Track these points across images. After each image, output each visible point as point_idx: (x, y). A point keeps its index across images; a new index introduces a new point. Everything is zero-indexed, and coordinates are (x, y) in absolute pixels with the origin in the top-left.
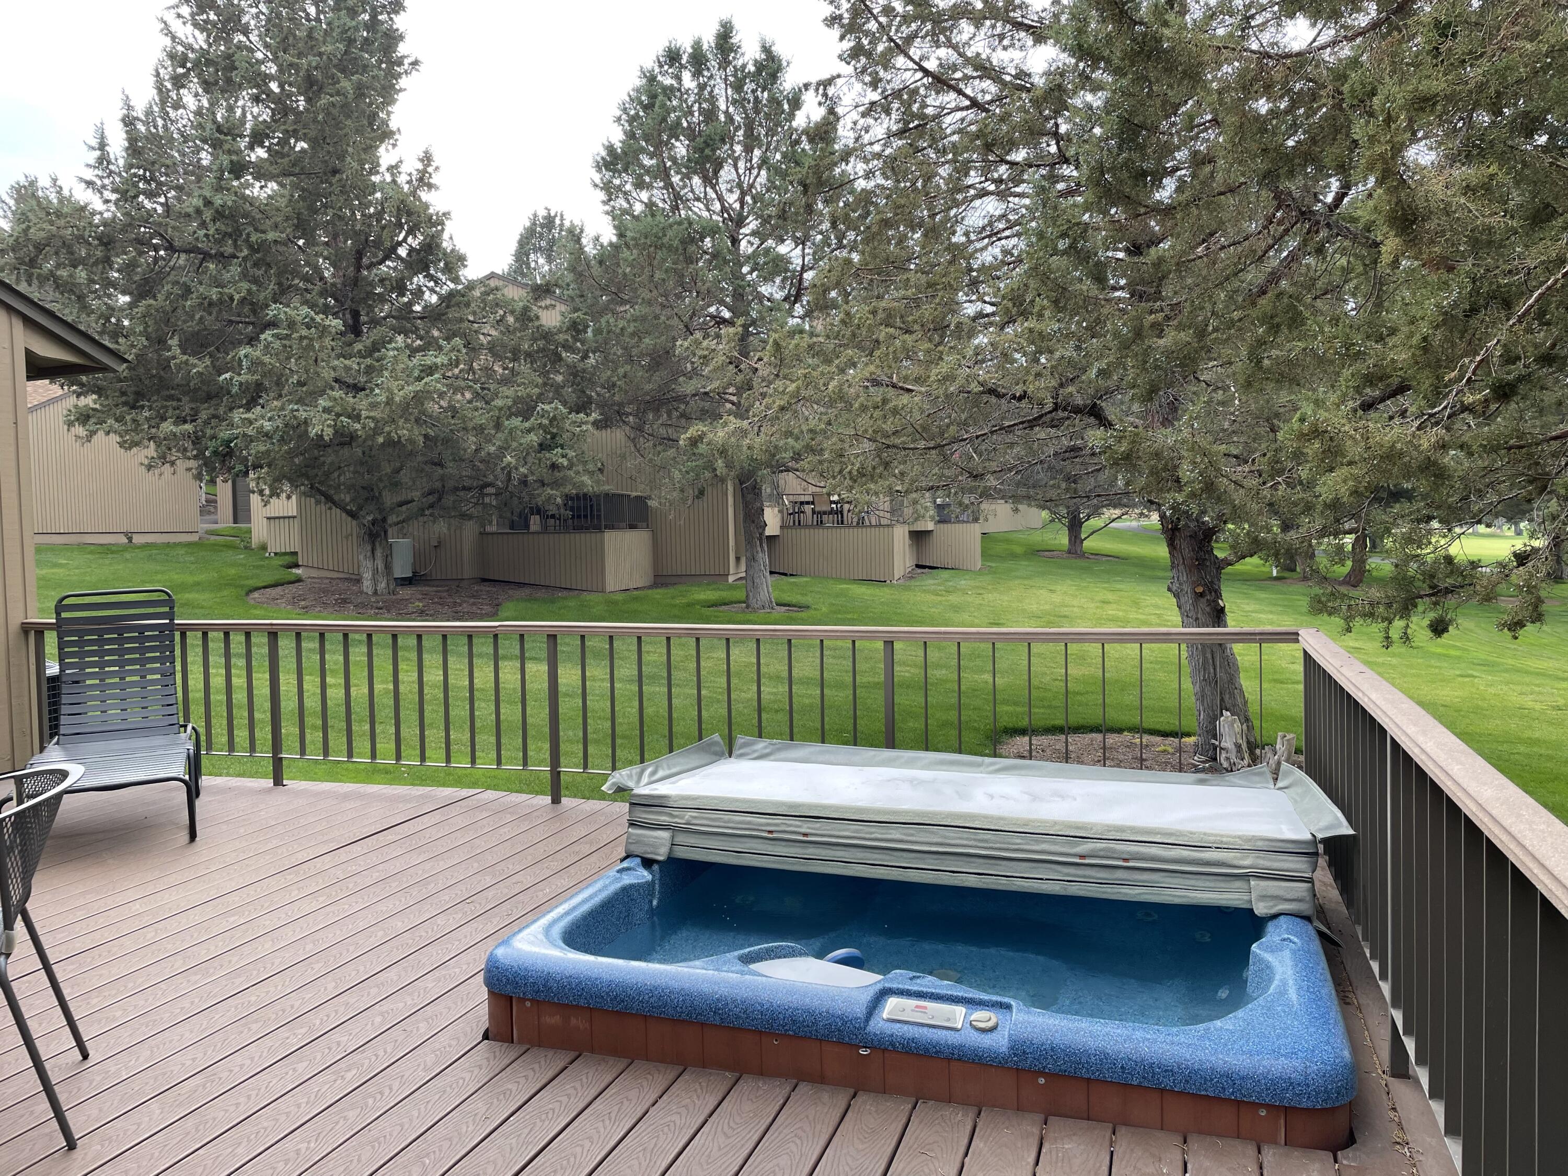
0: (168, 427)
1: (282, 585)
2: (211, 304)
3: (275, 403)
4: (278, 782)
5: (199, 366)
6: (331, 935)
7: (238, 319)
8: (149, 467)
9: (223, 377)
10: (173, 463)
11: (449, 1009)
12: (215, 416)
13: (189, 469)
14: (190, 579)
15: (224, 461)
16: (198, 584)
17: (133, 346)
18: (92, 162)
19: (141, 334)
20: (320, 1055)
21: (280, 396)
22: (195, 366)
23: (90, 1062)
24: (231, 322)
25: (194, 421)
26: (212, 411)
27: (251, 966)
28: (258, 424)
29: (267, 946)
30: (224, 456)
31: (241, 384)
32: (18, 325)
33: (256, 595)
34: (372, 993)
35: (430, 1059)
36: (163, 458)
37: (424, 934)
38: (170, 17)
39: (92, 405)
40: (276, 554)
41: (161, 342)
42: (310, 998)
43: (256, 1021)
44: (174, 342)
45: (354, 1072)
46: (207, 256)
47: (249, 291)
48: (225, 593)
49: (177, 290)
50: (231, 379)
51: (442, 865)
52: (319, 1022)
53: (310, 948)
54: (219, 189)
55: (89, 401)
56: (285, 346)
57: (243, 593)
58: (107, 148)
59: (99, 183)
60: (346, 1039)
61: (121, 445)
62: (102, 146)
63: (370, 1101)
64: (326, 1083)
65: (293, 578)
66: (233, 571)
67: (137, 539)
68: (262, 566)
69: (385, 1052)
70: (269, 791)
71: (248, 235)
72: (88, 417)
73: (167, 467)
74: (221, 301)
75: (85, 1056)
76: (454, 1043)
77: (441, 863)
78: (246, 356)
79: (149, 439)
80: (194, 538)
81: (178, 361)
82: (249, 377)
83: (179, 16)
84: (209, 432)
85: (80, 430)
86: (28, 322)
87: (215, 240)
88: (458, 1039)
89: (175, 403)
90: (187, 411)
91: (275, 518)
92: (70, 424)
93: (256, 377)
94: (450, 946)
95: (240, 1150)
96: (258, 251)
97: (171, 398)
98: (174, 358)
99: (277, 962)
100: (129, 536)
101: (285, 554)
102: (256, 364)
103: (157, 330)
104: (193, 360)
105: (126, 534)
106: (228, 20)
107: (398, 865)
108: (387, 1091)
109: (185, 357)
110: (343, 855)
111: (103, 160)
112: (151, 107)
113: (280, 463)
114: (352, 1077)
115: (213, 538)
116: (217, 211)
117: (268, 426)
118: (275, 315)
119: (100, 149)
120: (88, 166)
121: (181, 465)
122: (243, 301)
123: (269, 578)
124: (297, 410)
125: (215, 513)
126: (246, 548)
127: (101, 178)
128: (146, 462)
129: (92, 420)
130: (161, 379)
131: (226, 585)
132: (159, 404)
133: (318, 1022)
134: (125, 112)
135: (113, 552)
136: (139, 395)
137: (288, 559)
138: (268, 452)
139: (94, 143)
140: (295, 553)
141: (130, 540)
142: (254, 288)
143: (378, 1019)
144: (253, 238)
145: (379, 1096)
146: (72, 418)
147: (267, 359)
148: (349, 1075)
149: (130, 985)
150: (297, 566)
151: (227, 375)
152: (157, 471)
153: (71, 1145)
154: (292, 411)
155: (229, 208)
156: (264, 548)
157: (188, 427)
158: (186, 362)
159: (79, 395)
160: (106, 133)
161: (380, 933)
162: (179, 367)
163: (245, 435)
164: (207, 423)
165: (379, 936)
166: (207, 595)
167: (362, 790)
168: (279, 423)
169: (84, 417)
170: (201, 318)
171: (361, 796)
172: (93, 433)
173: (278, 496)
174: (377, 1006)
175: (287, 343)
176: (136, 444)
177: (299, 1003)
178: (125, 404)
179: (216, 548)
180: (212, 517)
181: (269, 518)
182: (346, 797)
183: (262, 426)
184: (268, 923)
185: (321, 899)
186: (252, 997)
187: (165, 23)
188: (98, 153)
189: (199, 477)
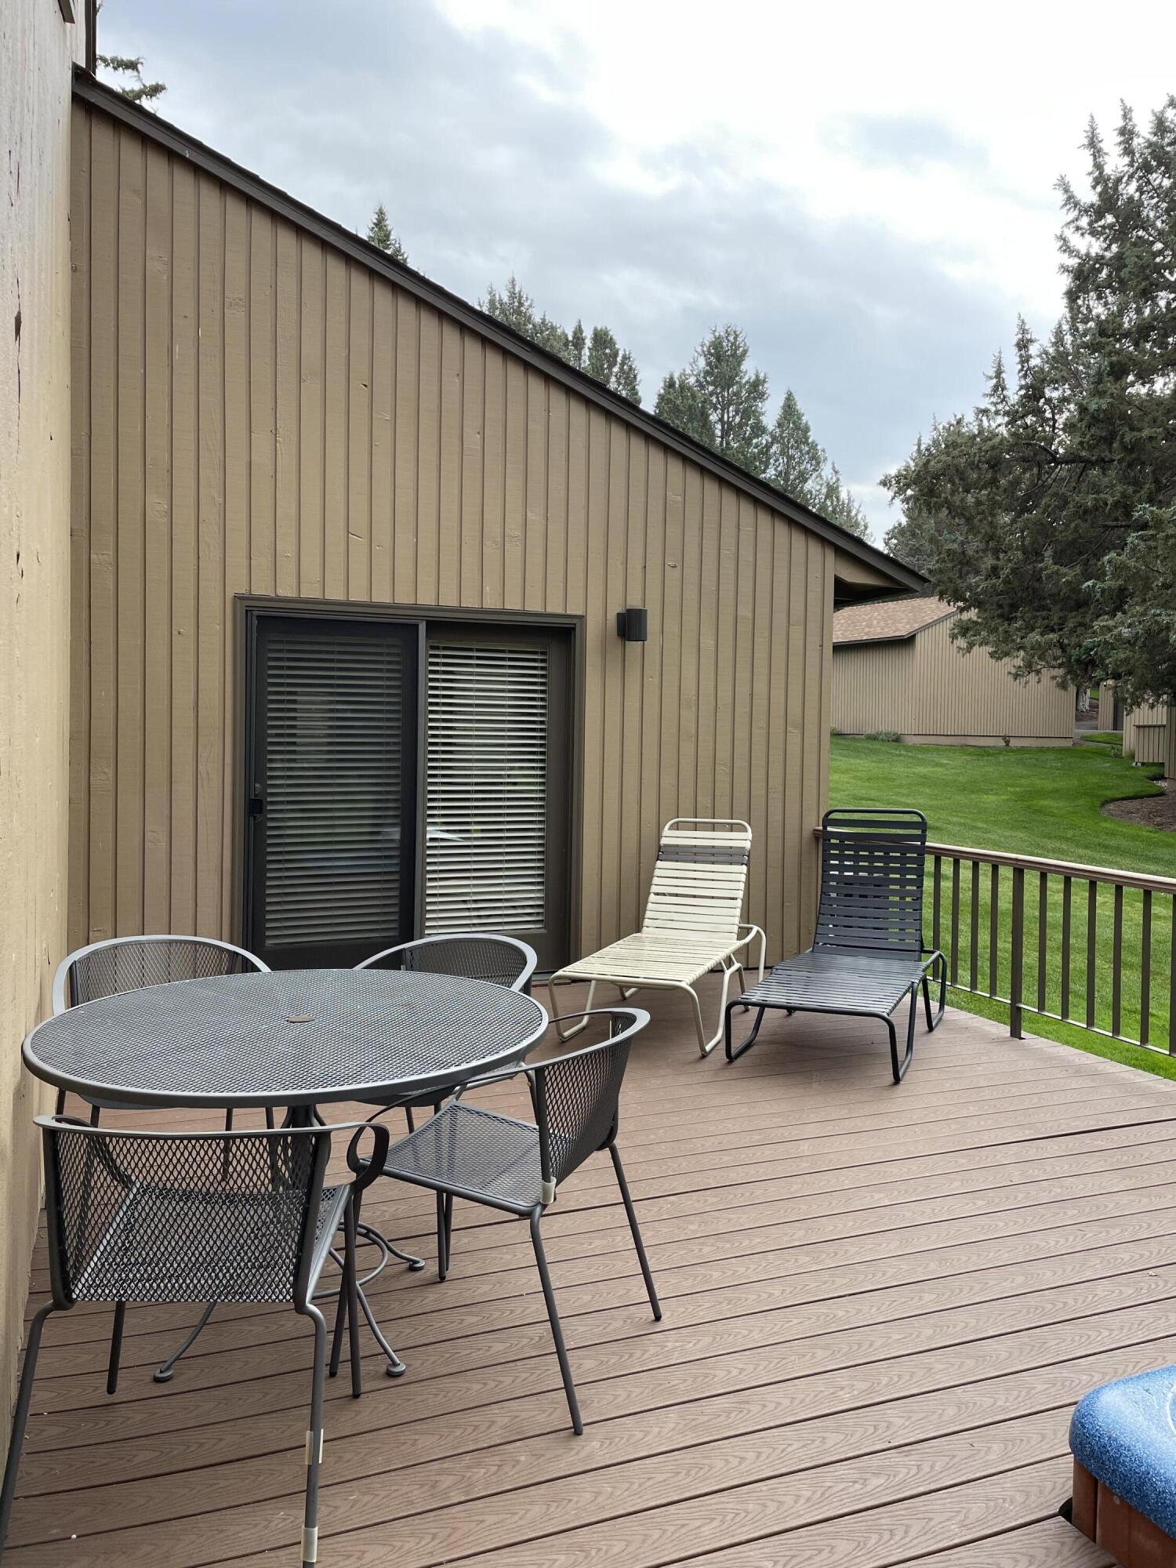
0: (1035, 637)
1: (1141, 797)
2: (1086, 512)
3: (1138, 608)
4: (1016, 1033)
5: (1069, 574)
6: (964, 1259)
7: (1114, 523)
8: (1016, 676)
9: (1086, 584)
10: (1038, 672)
11: (1043, 1437)
12: (1081, 624)
13: (1054, 678)
14: (1049, 785)
15: (1086, 670)
16: (1056, 791)
17: (1009, 560)
18: (989, 391)
19: (1017, 549)
20: (859, 1434)
21: (1144, 601)
22: (1065, 575)
23: (660, 1326)
24: (1106, 527)
25: (1061, 630)
26: (1079, 619)
27: (862, 1267)
28: (1115, 632)
29: (890, 1245)
30: (1087, 664)
31: (1103, 591)
32: (830, 555)
33: (1111, 806)
34: (965, 1365)
35: (976, 1510)
36: (1029, 667)
37: (1071, 1302)
38: (1069, 233)
39: (975, 619)
40: (1143, 764)
41: (1038, 555)
42: (896, 1340)
43: (825, 1347)
44: (1048, 553)
45: (881, 1481)
46: (1088, 464)
47: (1124, 495)
48: (1081, 802)
49: (1054, 503)
50: (1094, 586)
51: (1145, 1203)
52: (888, 1381)
53: (934, 1268)
54: (1098, 393)
55: (972, 614)
56: (1150, 548)
57: (1098, 803)
58: (1003, 375)
59: (993, 409)
60: (901, 1424)
61: (992, 655)
62: (999, 373)
63: (874, 1538)
64: (842, 1480)
65: (1154, 791)
66: (1094, 780)
67: (1013, 743)
68: (1126, 776)
69: (932, 1467)
70: (1000, 1041)
71: (1123, 435)
72: (968, 629)
73: (1033, 677)
74: (1096, 508)
75: (658, 1318)
76: (1020, 1498)
77: (1145, 1200)
78: (1109, 562)
79: (1018, 649)
80: (1069, 744)
81: (1049, 571)
82: (1113, 583)
83: (1078, 228)
84: (1074, 640)
85: (962, 642)
86: (839, 552)
87: (1090, 446)
88: (1028, 1495)
89: (1044, 613)
90: (1056, 620)
91: (1144, 727)
92: (954, 637)
93: (1120, 582)
94: (1093, 1334)
95: (706, 1530)
96: (1132, 451)
97: (1043, 608)
98: (1046, 568)
99: (891, 1271)
100: (1006, 739)
101: (1153, 764)
102: (1119, 569)
103: (1033, 543)
104: (1064, 570)
105: (1004, 737)
106: (1126, 220)
107: (1090, 1185)
108: (900, 1534)
109: (1056, 567)
110: (1032, 1151)
111: (999, 387)
112: (1060, 326)
113: (1139, 672)
114: (877, 1488)
115: (1087, 743)
116: (1093, 417)
117: (1126, 632)
118: (1140, 516)
119: (996, 377)
120: (985, 395)
121: (1047, 674)
122: (1116, 504)
123: (1129, 790)
124: (1160, 615)
125: (1096, 718)
126: (1116, 756)
127: (995, 404)
128: (1013, 671)
129: (971, 633)
130: (1035, 590)
131: (1084, 794)
132: (1030, 615)
133: (885, 1381)
134: (1020, 336)
135: (988, 755)
136: (1014, 607)
137: (1154, 770)
138: (1126, 660)
139: (992, 372)
140: (1162, 764)
141: (1007, 743)
142: (1130, 490)
143: (951, 1411)
144: (1127, 439)
145: (887, 1536)
146: (956, 631)
147: (1132, 563)
148: (874, 1482)
149: (746, 1243)
150: (1162, 778)
151: (1090, 583)
152: (1023, 680)
153: (577, 1430)
154: (1155, 615)
155: (1104, 411)
156: (1132, 757)
157: (1053, 636)
158: (1057, 572)
159: (962, 610)
160: (1003, 361)
161: (1020, 1279)
162: (1049, 577)
163: (1106, 642)
164: (1073, 631)
165: (1016, 1282)
166: (1061, 804)
167: (1100, 1067)
168: (1140, 629)
169: (964, 630)
170: (1077, 526)
171: (1095, 1074)
172: (971, 646)
173: (1139, 706)
174: (958, 1390)
175: (1152, 543)
176: (1007, 654)
177: (885, 1342)
178: (1001, 616)
179: (1085, 755)
180: (1093, 722)
181: (1139, 727)
182: (1078, 1071)
183: (1120, 634)
184: (908, 1216)
185: (980, 1203)
186: (842, 1312)
187: (1064, 240)
188: (995, 381)
189: (1063, 686)
